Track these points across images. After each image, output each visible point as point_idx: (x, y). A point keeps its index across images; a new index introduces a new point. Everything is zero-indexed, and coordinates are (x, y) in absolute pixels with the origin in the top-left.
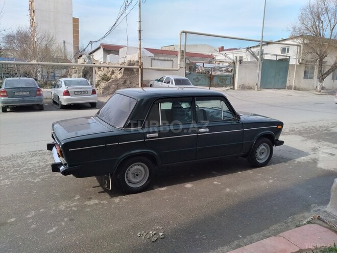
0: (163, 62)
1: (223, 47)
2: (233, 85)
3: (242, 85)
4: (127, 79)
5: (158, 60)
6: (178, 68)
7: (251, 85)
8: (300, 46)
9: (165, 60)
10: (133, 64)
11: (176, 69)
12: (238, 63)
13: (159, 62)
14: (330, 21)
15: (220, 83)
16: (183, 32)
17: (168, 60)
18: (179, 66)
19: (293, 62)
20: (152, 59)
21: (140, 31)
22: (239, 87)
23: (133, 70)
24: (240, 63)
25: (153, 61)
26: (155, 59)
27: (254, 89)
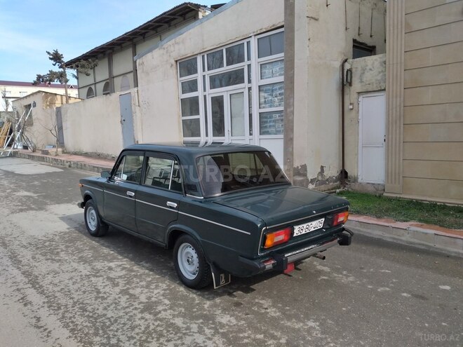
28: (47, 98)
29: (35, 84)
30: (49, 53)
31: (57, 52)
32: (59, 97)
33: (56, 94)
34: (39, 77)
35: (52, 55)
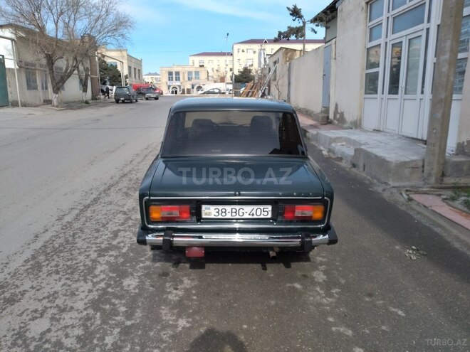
8: (15, 41)
28: (286, 54)
29: (276, 41)
30: (288, 9)
31: (295, 7)
32: (298, 53)
33: (295, 50)
34: (280, 34)
35: (291, 11)
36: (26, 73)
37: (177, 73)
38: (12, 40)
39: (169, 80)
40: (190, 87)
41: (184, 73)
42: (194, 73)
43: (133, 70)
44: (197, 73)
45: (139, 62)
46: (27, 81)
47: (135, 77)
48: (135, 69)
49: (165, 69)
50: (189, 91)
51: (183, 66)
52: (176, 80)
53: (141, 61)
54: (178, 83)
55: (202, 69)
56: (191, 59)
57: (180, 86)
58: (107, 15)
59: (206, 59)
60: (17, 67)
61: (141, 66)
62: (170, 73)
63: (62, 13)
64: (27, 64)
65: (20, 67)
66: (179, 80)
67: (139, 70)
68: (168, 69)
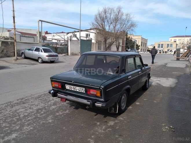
0: (28, 38)
1: (47, 32)
2: (68, 53)
3: (73, 53)
4: (4, 49)
5: (24, 36)
6: (38, 42)
7: (76, 53)
8: (96, 33)
9: (29, 37)
10: (8, 39)
11: (37, 43)
12: (69, 41)
13: (25, 38)
14: (108, 22)
15: (61, 52)
16: (40, 21)
17: (31, 37)
18: (38, 41)
19: (93, 41)
20: (21, 36)
21: (14, 17)
22: (71, 54)
23: (8, 43)
24: (71, 41)
25: (21, 37)
26: (22, 36)
27: (78, 55)
36: (98, 44)
37: (162, 45)
38: (95, 33)
39: (158, 47)
40: (167, 50)
41: (165, 45)
42: (170, 45)
43: (143, 43)
44: (171, 45)
45: (146, 40)
46: (98, 47)
47: (144, 46)
48: (144, 43)
49: (157, 43)
50: (166, 52)
51: (165, 42)
52: (161, 47)
53: (147, 40)
54: (162, 49)
55: (175, 43)
56: (170, 39)
57: (162, 50)
58: (128, 23)
59: (177, 39)
60: (95, 42)
61: (147, 42)
62: (159, 45)
63: (111, 23)
64: (99, 41)
65: (96, 42)
66: (163, 48)
67: (146, 43)
68: (158, 43)
